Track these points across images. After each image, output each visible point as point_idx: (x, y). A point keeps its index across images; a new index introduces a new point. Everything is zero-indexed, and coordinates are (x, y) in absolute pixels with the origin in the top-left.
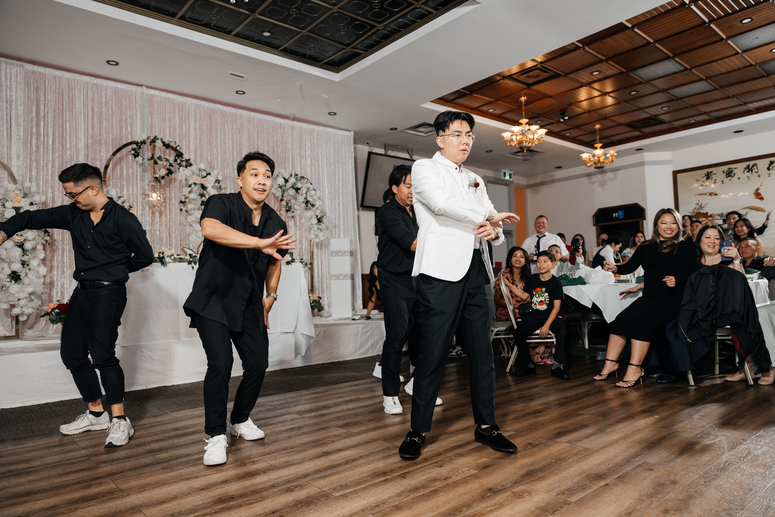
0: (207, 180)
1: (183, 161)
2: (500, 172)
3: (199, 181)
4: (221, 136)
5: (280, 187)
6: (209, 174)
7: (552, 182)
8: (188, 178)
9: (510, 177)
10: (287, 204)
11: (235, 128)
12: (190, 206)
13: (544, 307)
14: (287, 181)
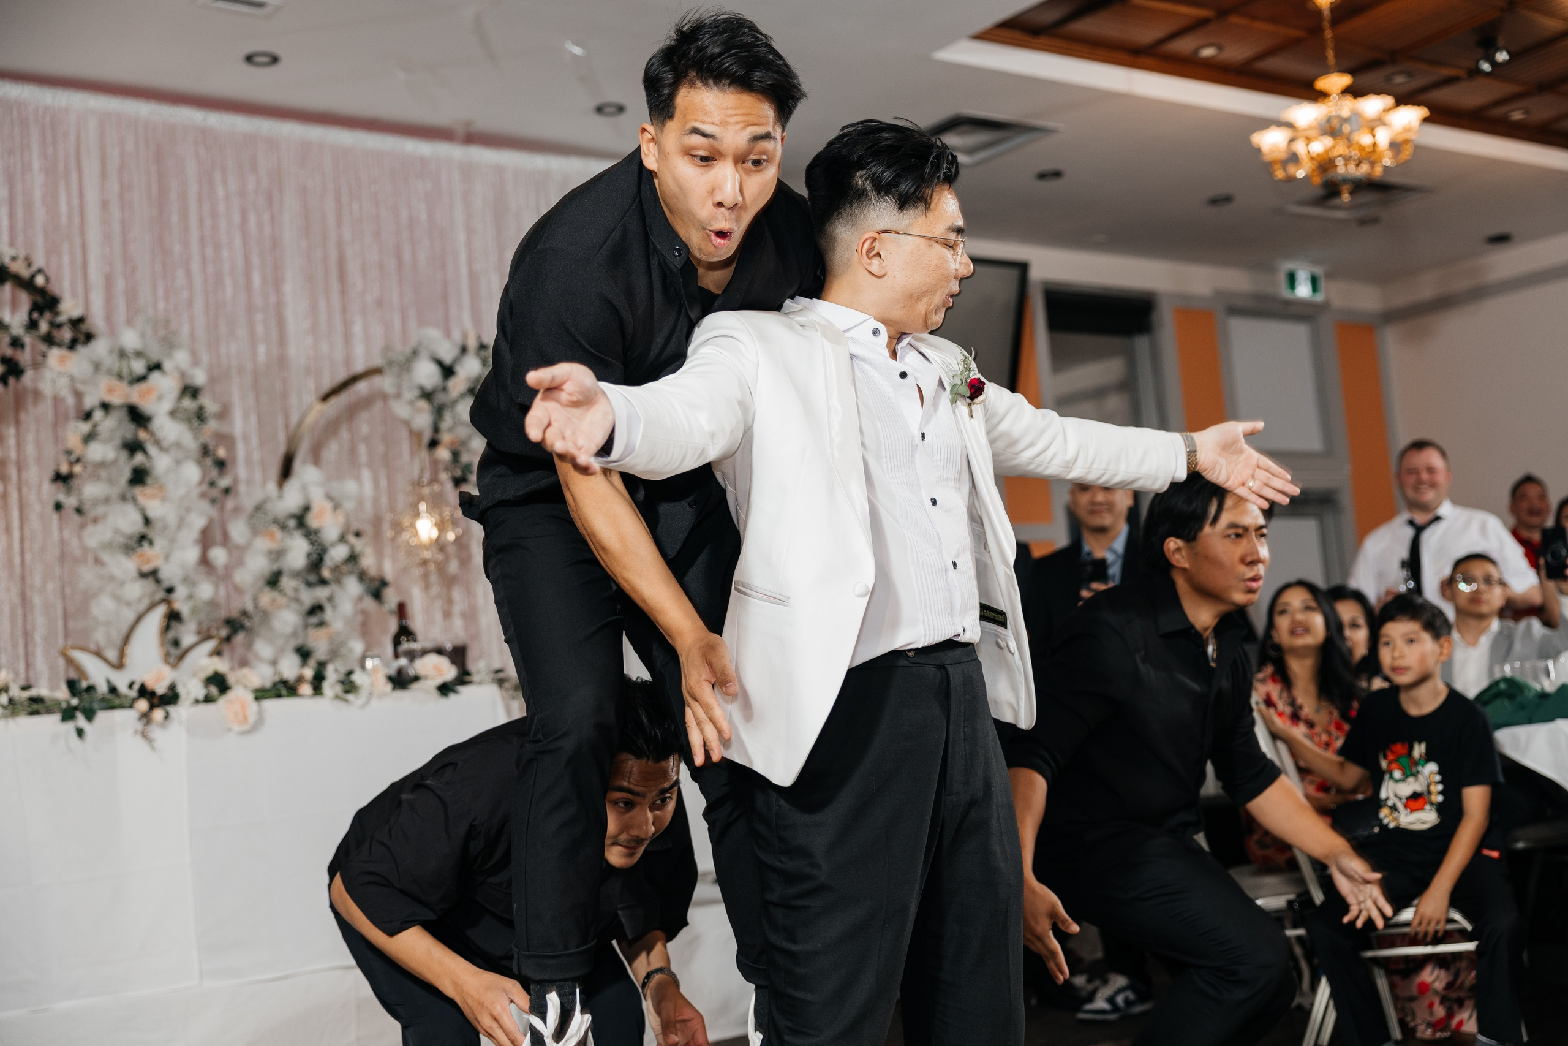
0: (149, 392)
1: (59, 326)
2: (1272, 270)
3: (121, 394)
4: (201, 221)
5: (427, 395)
6: (157, 367)
7: (1479, 293)
8: (80, 387)
9: (1315, 289)
10: (456, 455)
11: (251, 186)
12: (91, 490)
13: (1426, 818)
14: (448, 371)
